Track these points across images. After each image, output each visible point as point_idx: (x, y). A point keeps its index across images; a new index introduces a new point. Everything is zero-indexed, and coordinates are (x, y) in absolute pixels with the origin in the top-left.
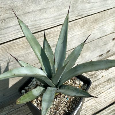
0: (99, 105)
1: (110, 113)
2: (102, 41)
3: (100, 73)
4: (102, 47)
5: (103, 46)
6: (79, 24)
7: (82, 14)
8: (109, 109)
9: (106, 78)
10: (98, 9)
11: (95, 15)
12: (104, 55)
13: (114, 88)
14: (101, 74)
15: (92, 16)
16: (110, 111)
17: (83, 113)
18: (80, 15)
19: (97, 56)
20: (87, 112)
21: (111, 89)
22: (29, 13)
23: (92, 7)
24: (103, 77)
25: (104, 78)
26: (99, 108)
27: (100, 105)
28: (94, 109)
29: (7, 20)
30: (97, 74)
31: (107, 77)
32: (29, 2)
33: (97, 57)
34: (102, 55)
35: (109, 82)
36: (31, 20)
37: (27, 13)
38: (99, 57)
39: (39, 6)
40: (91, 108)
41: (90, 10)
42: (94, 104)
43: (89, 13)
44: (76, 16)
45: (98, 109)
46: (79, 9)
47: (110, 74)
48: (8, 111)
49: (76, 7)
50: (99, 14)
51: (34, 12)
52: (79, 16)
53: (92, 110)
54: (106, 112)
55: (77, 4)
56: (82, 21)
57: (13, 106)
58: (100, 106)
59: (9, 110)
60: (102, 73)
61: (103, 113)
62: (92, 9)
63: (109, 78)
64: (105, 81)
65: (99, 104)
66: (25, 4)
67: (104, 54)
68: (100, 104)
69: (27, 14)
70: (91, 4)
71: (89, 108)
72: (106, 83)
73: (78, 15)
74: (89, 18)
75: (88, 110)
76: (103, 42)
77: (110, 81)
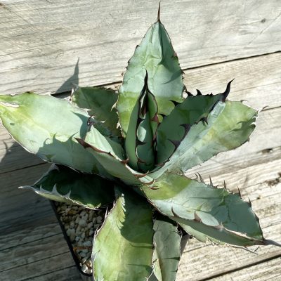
0: (234, 256)
1: (257, 277)
2: (270, 117)
3: (256, 190)
4: (271, 132)
5: (272, 128)
6: (216, 75)
7: (225, 54)
8: (256, 269)
9: (265, 202)
10: (263, 47)
11: (255, 59)
12: (274, 152)
13: (278, 226)
14: (256, 192)
15: (250, 60)
16: (256, 273)
17: (198, 267)
18: (221, 57)
19: (257, 150)
20: (205, 266)
21: (271, 227)
22: (112, 42)
23: (250, 43)
24: (259, 198)
25: (262, 202)
26: (235, 263)
27: (237, 257)
28: (223, 263)
29: (68, 52)
30: (247, 189)
31: (268, 200)
32: (114, 23)
33: (258, 152)
34: (270, 149)
35: (270, 213)
36: (114, 57)
37: (108, 43)
38: (261, 153)
39: (134, 31)
40: (217, 260)
41: (245, 48)
42: (225, 254)
43: (242, 54)
44: (212, 56)
45: (230, 265)
46: (219, 44)
47: (277, 196)
48: (41, 235)
49: (212, 40)
50: (265, 57)
51: (123, 41)
52: (217, 59)
53: (217, 265)
54: (248, 275)
55: (216, 34)
56: (224, 69)
57: (53, 227)
58: (236, 259)
59: (44, 234)
60: (261, 189)
61: (241, 275)
62: (248, 46)
63: (272, 203)
64: (263, 210)
65: (235, 254)
66: (106, 26)
67: (274, 149)
68: (238, 255)
69: (108, 46)
70: (247, 35)
71: (213, 260)
72: (263, 213)
73: (216, 55)
74: (241, 63)
75: (210, 263)
76: (273, 120)
77: (272, 211)
